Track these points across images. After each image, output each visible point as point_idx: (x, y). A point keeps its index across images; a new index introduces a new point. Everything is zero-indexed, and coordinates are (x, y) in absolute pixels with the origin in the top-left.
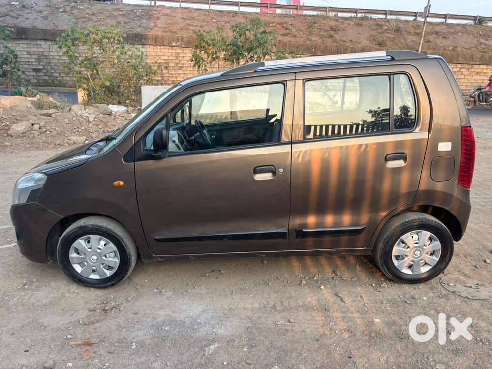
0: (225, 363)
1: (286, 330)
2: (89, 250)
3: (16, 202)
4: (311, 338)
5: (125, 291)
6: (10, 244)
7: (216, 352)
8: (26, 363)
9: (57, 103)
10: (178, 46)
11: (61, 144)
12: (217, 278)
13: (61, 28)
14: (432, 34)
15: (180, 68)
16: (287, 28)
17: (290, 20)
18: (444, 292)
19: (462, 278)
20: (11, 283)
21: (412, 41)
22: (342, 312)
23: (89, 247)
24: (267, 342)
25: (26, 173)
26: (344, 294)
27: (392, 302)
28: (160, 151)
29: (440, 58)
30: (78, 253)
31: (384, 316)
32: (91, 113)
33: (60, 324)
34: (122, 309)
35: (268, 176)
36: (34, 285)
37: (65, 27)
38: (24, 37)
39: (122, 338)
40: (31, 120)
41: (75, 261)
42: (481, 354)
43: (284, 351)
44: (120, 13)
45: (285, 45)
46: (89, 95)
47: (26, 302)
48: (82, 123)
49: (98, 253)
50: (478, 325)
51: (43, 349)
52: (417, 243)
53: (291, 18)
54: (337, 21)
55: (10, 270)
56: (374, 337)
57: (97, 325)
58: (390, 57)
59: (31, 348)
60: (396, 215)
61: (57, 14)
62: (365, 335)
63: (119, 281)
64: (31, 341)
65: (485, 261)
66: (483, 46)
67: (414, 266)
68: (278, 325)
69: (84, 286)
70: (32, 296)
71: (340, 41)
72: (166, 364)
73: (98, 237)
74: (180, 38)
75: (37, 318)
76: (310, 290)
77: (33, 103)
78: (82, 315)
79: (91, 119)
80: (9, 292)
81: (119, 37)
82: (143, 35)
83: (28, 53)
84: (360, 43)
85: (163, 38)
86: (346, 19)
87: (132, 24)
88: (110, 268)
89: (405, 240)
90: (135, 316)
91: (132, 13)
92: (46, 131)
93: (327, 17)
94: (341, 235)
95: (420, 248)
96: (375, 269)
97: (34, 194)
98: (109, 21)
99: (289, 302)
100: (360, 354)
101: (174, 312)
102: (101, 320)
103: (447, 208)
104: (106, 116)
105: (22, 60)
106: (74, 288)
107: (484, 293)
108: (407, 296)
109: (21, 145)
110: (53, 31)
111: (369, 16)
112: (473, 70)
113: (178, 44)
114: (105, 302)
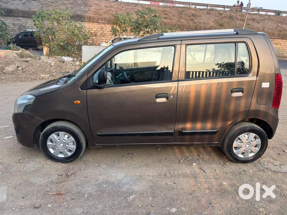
0: (139, 206)
1: (173, 188)
2: (59, 140)
3: (16, 112)
4: (188, 193)
5: (79, 164)
6: (9, 136)
7: (133, 200)
8: (24, 205)
9: (31, 54)
10: (102, 23)
11: (35, 78)
12: (132, 158)
13: (33, 10)
14: (251, 20)
15: (104, 36)
16: (166, 14)
17: (168, 9)
18: (262, 168)
19: (271, 160)
20: (12, 158)
21: (239, 24)
22: (205, 178)
23: (58, 138)
24: (163, 195)
25: (22, 95)
26: (205, 168)
27: (233, 173)
28: (102, 84)
29: (264, 34)
30: (52, 142)
31: (229, 181)
32: (52, 61)
33: (42, 182)
34: (77, 175)
35: (164, 100)
36: (26, 160)
37: (35, 10)
38: (11, 15)
39: (79, 191)
40: (17, 64)
41: (50, 147)
42: (284, 203)
43: (172, 200)
44: (68, 2)
45: (165, 24)
46: (50, 51)
47: (21, 170)
48: (47, 67)
49: (64, 142)
50: (282, 187)
51: (33, 197)
52: (247, 140)
53: (169, 8)
54: (196, 10)
55: (11, 151)
56: (223, 192)
57: (64, 183)
58: (236, 33)
59: (26, 196)
60: (236, 124)
61: (31, 2)
62: (219, 191)
63: (75, 159)
64: (26, 192)
65: (284, 151)
66: (280, 28)
67: (245, 153)
68: (168, 185)
69: (55, 161)
70: (24, 166)
71: (197, 22)
72: (106, 206)
73: (64, 133)
74: (104, 18)
75: (29, 179)
76: (185, 166)
77: (17, 54)
78: (54, 178)
79: (53, 64)
80: (11, 164)
81: (68, 16)
82: (82, 16)
83: (13, 24)
84: (209, 24)
85: (93, 18)
86: (201, 9)
87: (75, 9)
88: (70, 151)
89: (241, 138)
90: (85, 179)
91: (76, 3)
92: (26, 71)
93: (190, 8)
94: (205, 134)
95: (249, 143)
96: (222, 154)
97: (27, 107)
98: (62, 7)
99: (174, 172)
100: (216, 202)
101: (108, 177)
102: (66, 181)
103: (265, 120)
104: (61, 63)
105: (10, 28)
106: (49, 162)
107: (284, 169)
108: (241, 170)
109: (11, 79)
110: (29, 12)
111: (215, 8)
112: (274, 42)
113: (102, 21)
114: (67, 171)
